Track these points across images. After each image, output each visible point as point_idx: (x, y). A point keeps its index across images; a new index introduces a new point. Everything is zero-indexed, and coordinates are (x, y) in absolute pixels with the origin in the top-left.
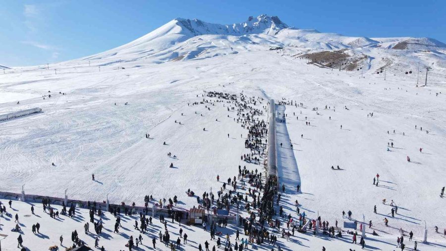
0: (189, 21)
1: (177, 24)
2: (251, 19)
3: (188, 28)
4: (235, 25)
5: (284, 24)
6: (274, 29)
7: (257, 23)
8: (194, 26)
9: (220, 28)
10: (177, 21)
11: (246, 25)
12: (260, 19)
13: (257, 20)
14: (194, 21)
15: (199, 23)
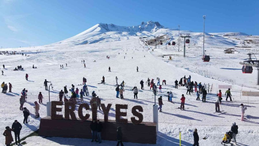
0: (106, 24)
1: (99, 26)
2: (143, 23)
3: (105, 28)
4: (134, 27)
5: (162, 26)
6: (156, 29)
7: (147, 26)
8: (109, 28)
9: (125, 29)
10: (99, 25)
11: (140, 27)
12: (148, 23)
13: (146, 24)
14: (110, 25)
15: (113, 26)
